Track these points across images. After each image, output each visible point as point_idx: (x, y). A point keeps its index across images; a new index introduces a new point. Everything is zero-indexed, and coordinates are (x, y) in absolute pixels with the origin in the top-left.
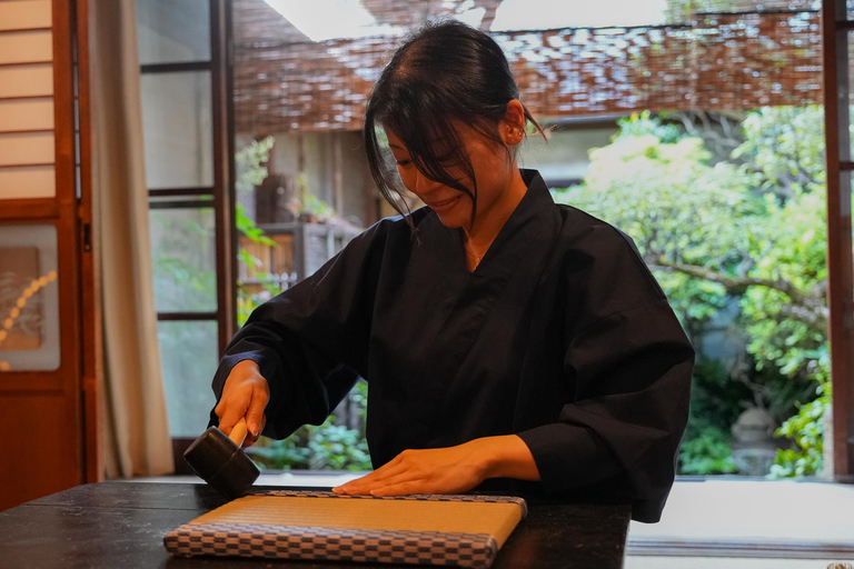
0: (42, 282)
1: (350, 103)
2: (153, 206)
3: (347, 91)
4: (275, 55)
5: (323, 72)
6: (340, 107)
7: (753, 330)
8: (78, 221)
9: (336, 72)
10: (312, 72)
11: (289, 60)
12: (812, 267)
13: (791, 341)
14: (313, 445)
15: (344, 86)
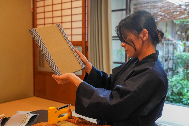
1: (161, 15)
2: (113, 40)
3: (161, 12)
4: (146, 5)
5: (155, 8)
6: (159, 16)
8: (86, 46)
9: (159, 8)
10: (153, 8)
11: (148, 6)
15: (160, 11)
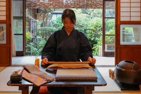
0: (4, 32)
7: (88, 35)
8: (9, 23)
12: (95, 27)
13: (92, 36)
14: (31, 50)
